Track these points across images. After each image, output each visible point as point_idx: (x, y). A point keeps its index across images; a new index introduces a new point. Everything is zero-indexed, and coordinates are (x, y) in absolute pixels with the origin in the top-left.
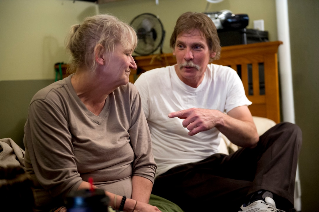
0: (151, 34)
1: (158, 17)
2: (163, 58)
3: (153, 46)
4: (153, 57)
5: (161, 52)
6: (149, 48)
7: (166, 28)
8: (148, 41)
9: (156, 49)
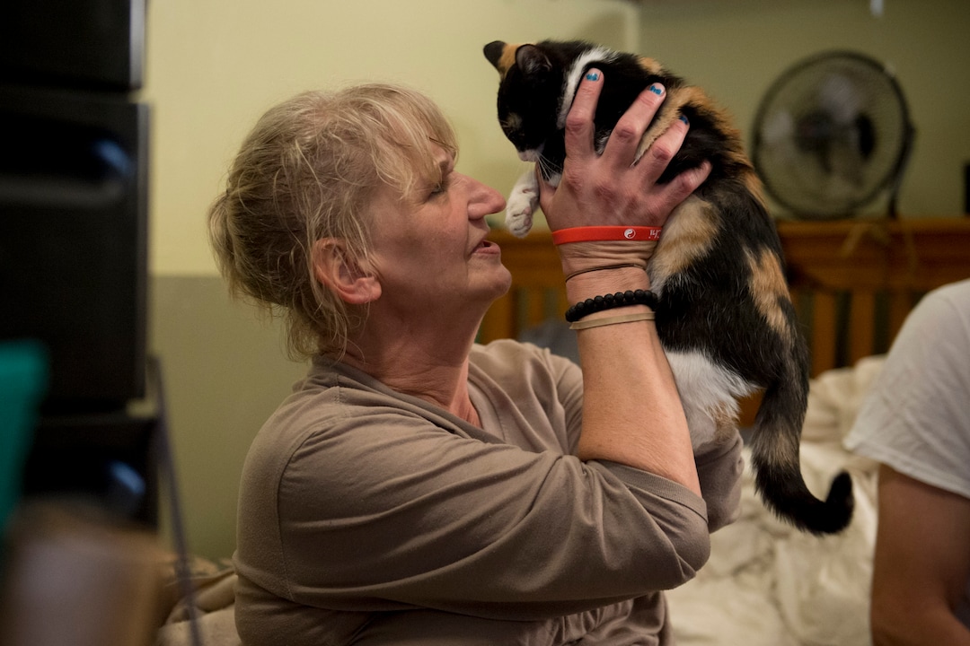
0: (854, 137)
1: (891, 68)
2: (898, 237)
3: (858, 181)
4: (856, 230)
5: (892, 211)
6: (839, 189)
7: (918, 117)
8: (837, 161)
9: (872, 198)
